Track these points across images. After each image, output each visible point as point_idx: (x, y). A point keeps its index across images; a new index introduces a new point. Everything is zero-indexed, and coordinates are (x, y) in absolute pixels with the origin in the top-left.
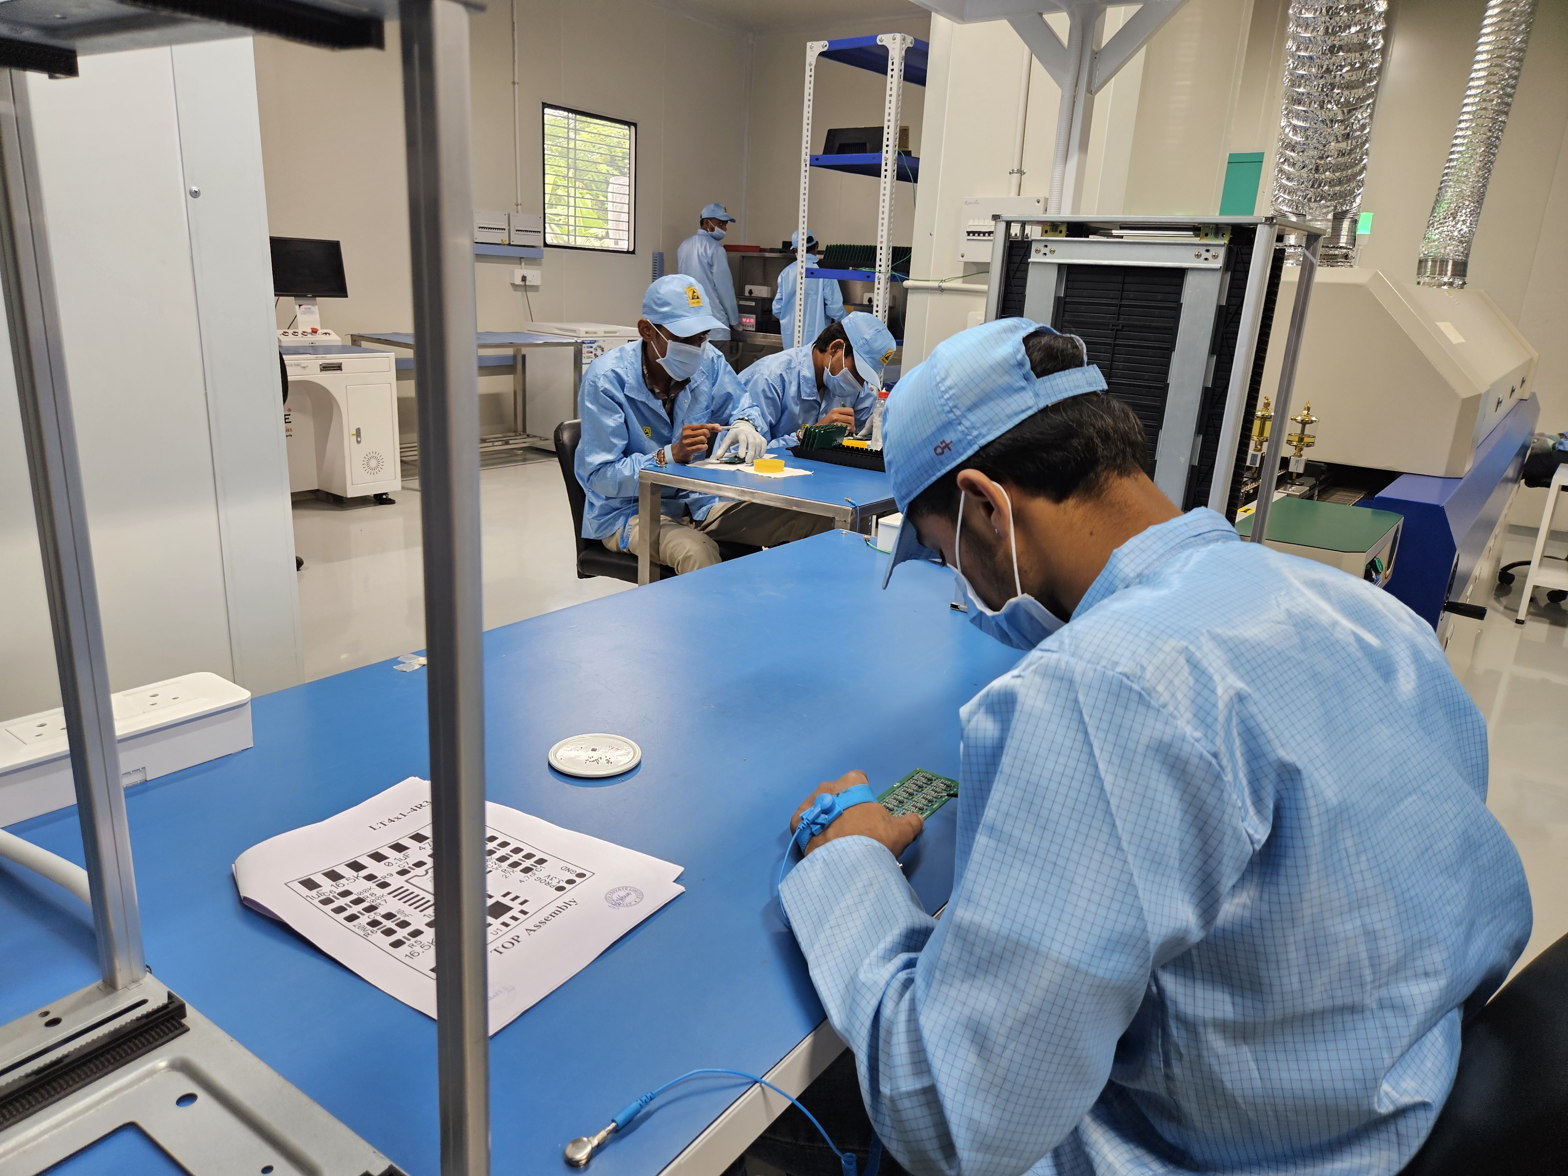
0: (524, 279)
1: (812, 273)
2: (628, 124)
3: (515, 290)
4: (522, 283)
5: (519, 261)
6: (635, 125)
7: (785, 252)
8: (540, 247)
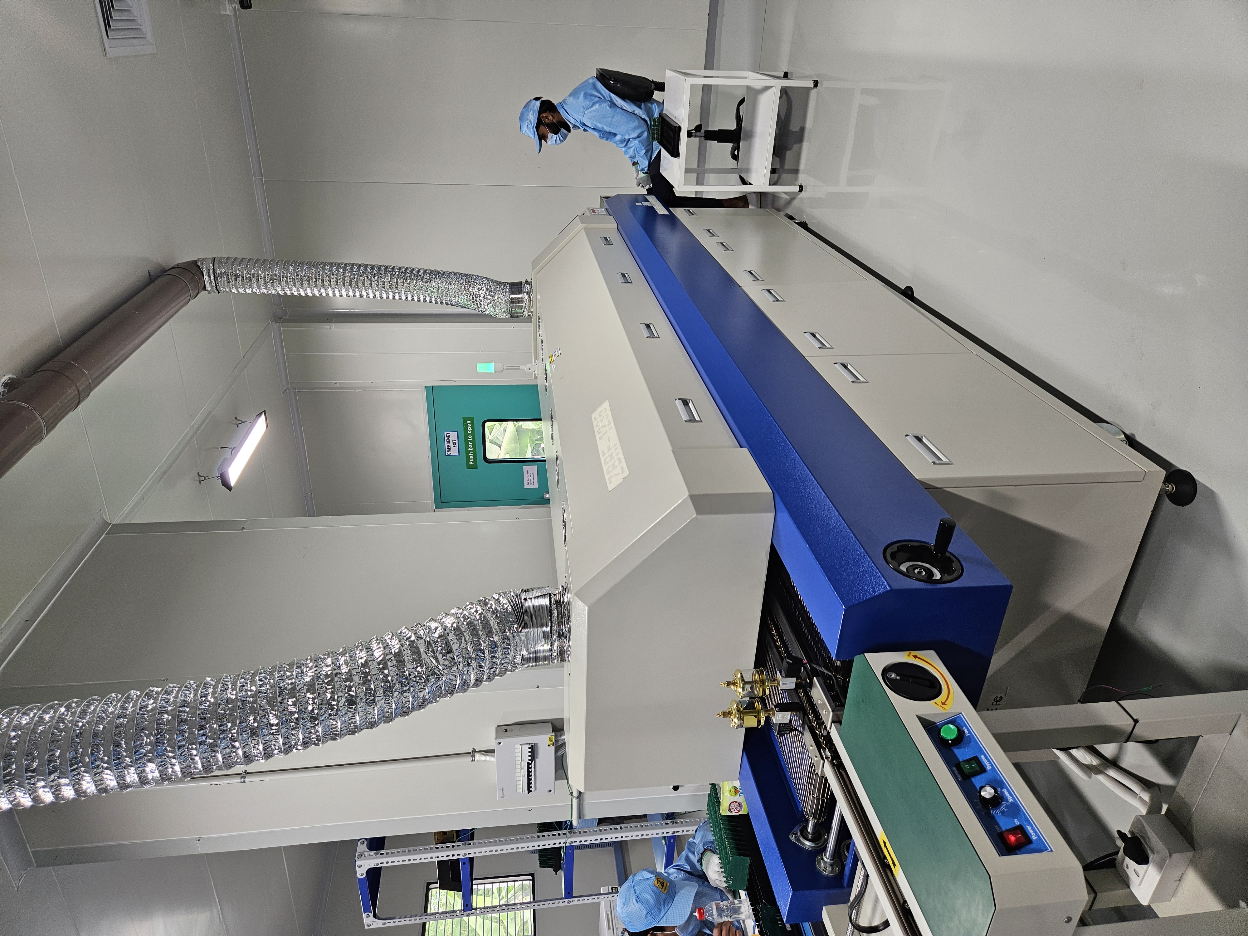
1: (569, 893)
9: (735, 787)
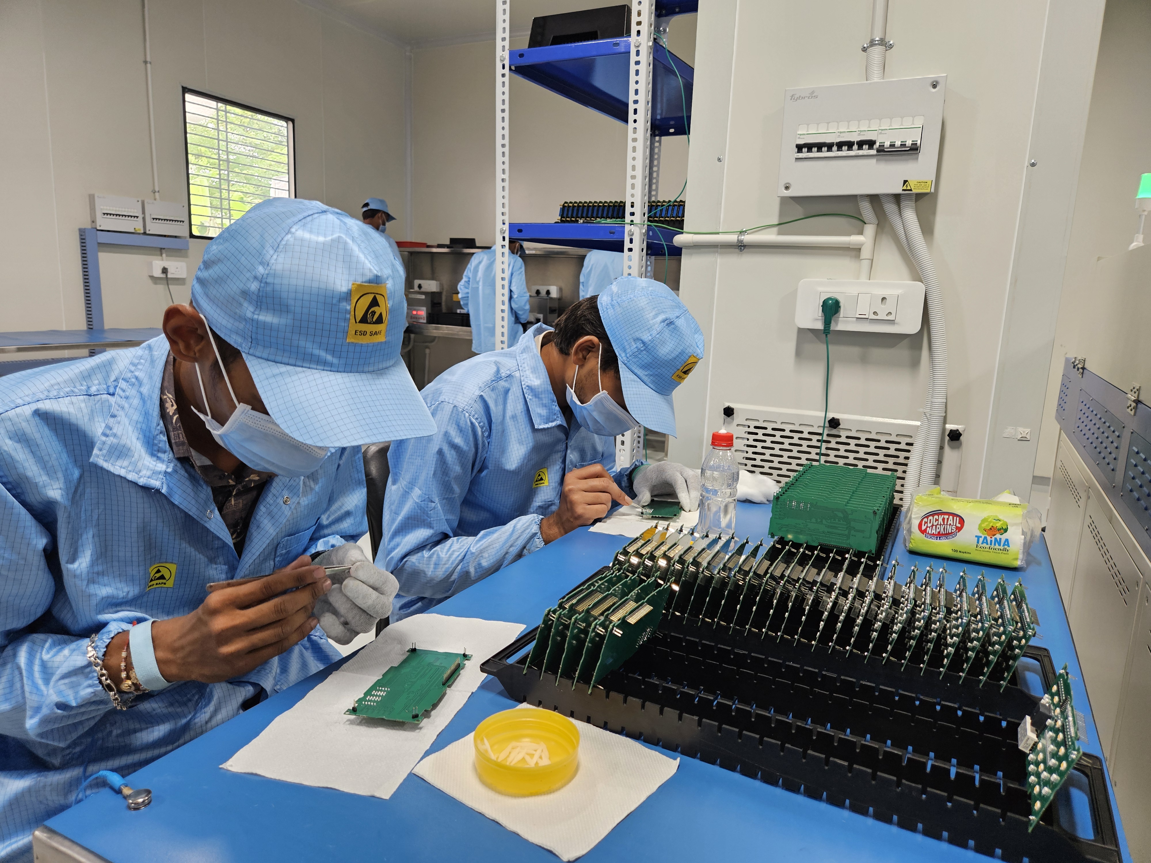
0: (165, 271)
2: (286, 119)
3: (156, 283)
4: (164, 276)
5: (159, 253)
6: (293, 121)
7: (452, 247)
8: (185, 237)
9: (1006, 530)
